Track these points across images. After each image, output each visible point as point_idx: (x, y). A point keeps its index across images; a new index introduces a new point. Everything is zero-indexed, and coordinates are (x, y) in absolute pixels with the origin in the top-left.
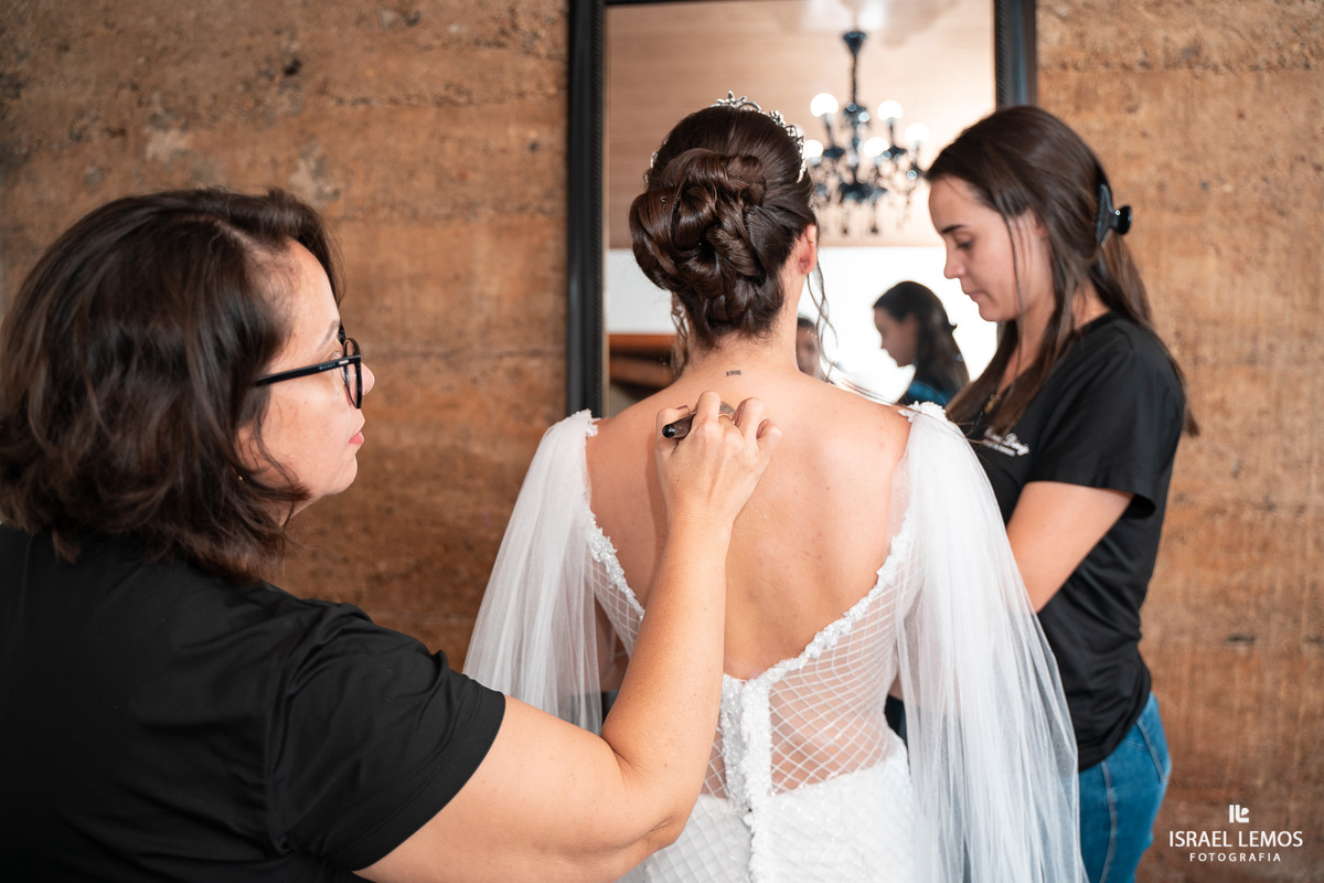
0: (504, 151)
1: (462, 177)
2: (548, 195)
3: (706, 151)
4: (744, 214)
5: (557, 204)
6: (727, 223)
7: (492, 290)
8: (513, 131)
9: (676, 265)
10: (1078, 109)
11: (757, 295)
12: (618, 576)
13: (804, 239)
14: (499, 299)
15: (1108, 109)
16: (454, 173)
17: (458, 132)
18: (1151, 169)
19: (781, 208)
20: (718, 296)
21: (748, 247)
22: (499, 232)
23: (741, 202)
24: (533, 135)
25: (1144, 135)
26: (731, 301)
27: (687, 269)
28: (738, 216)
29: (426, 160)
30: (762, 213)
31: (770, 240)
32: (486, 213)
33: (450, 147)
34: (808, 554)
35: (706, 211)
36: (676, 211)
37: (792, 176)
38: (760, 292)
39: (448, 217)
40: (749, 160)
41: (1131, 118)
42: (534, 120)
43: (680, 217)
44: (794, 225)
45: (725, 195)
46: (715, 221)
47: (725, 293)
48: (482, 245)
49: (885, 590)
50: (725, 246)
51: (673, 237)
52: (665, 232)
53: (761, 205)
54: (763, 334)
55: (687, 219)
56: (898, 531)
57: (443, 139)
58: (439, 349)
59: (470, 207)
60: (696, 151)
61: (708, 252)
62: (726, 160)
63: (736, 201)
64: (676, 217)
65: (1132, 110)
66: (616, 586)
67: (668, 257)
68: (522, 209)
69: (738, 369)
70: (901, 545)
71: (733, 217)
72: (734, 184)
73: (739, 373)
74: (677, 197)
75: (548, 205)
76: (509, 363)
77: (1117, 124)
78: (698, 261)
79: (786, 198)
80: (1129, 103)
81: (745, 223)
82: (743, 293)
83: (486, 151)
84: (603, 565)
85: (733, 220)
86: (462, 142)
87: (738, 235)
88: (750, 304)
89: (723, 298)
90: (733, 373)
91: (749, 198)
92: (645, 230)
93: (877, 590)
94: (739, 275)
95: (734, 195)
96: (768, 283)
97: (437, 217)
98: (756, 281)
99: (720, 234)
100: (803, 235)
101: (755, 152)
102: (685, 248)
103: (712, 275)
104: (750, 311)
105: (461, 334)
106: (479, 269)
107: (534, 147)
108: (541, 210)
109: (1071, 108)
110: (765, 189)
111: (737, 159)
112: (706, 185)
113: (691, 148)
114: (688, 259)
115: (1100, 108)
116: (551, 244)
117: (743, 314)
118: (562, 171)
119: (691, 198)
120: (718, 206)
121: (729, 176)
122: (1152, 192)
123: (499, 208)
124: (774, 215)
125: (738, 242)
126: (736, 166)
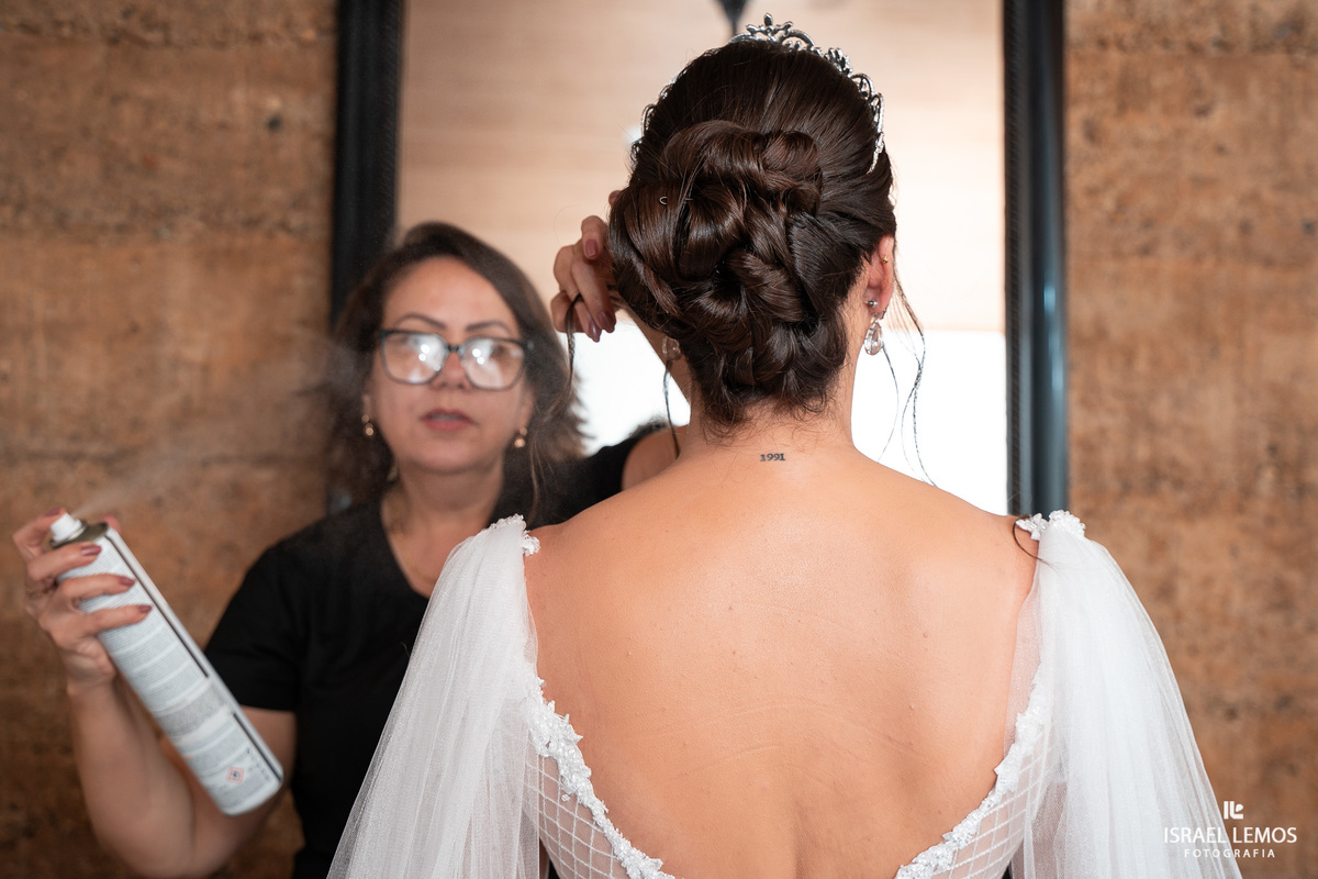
0: (223, 126)
1: (149, 166)
2: (298, 203)
3: (730, 124)
4: (788, 226)
5: (313, 220)
6: (760, 242)
7: (196, 354)
8: (239, 96)
9: (680, 303)
10: (1122, 108)
11: (802, 349)
12: (579, 780)
13: (875, 261)
14: (206, 368)
15: (1167, 110)
16: (135, 157)
17: (146, 91)
18: (1230, 201)
19: (844, 215)
20: (741, 352)
21: (794, 280)
22: (210, 260)
23: (783, 209)
24: (274, 104)
25: (1220, 150)
26: (763, 355)
27: (699, 310)
28: (775, 230)
29: (86, 132)
30: (814, 224)
31: (827, 266)
32: (189, 226)
33: (129, 114)
34: (890, 738)
35: (728, 223)
36: (682, 219)
37: (862, 164)
38: (807, 343)
39: (122, 229)
40: (797, 140)
41: (1201, 124)
42: (278, 80)
43: (689, 231)
44: (863, 242)
45: (760, 198)
46: (743, 239)
47: (754, 345)
48: (181, 278)
49: (1004, 798)
50: (758, 280)
51: (676, 261)
52: (665, 253)
53: (813, 213)
54: (813, 403)
55: (700, 232)
56: (1024, 708)
57: (116, 100)
58: (94, 448)
59: (161, 215)
60: (714, 126)
61: (730, 285)
62: (761, 141)
63: (776, 208)
64: (683, 230)
65: (1203, 112)
66: (574, 797)
67: (667, 288)
68: (252, 223)
69: (780, 452)
70: (1030, 726)
71: (768, 231)
72: (774, 181)
73: (781, 457)
74: (684, 198)
75: (296, 220)
76: (222, 474)
77: (1179, 133)
78: (714, 297)
79: (852, 198)
80: (1198, 103)
81: (789, 242)
82: (782, 344)
83: (192, 125)
84: (552, 764)
85: (768, 236)
86: (150, 107)
87: (777, 261)
88: (791, 361)
89: (750, 352)
90: (771, 456)
91: (795, 201)
92: (632, 246)
93: (994, 798)
94: (777, 322)
95: (773, 198)
96: (822, 332)
97: (103, 228)
98: (805, 327)
99: (751, 261)
100: (875, 254)
101: (805, 127)
102: (694, 278)
103: (736, 320)
104: (791, 373)
105: (136, 424)
106: (174, 317)
107: (275, 124)
108: (284, 226)
109: (1112, 106)
110: (820, 187)
111: (780, 140)
112: (730, 182)
113: (707, 119)
114: (699, 293)
115: (1154, 108)
116: (299, 282)
117: (780, 378)
118: (322, 167)
119: (707, 199)
120: (747, 215)
121: (766, 167)
122: (1231, 235)
123: (213, 217)
124: (833, 226)
125: (778, 273)
126: (776, 152)
